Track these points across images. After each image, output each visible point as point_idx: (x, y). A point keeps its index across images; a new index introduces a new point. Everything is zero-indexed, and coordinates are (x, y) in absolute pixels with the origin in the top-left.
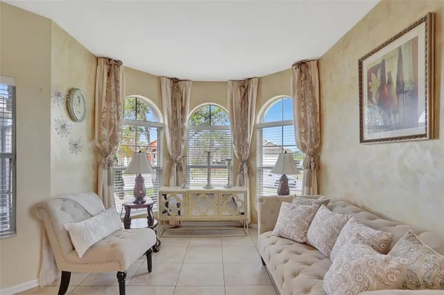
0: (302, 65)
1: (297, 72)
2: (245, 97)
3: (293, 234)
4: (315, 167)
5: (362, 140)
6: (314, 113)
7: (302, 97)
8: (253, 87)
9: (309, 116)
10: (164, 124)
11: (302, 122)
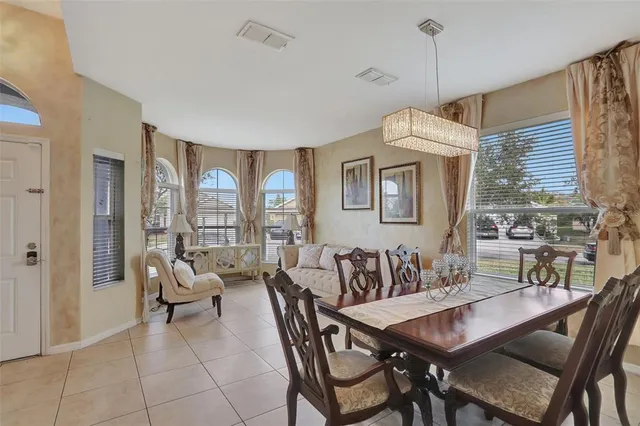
0: (302, 150)
1: (298, 154)
2: (252, 166)
3: (311, 264)
4: (311, 225)
5: (343, 209)
6: (311, 187)
7: (302, 174)
8: (260, 158)
9: (307, 189)
10: (179, 186)
11: (302, 193)
